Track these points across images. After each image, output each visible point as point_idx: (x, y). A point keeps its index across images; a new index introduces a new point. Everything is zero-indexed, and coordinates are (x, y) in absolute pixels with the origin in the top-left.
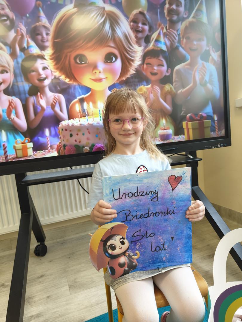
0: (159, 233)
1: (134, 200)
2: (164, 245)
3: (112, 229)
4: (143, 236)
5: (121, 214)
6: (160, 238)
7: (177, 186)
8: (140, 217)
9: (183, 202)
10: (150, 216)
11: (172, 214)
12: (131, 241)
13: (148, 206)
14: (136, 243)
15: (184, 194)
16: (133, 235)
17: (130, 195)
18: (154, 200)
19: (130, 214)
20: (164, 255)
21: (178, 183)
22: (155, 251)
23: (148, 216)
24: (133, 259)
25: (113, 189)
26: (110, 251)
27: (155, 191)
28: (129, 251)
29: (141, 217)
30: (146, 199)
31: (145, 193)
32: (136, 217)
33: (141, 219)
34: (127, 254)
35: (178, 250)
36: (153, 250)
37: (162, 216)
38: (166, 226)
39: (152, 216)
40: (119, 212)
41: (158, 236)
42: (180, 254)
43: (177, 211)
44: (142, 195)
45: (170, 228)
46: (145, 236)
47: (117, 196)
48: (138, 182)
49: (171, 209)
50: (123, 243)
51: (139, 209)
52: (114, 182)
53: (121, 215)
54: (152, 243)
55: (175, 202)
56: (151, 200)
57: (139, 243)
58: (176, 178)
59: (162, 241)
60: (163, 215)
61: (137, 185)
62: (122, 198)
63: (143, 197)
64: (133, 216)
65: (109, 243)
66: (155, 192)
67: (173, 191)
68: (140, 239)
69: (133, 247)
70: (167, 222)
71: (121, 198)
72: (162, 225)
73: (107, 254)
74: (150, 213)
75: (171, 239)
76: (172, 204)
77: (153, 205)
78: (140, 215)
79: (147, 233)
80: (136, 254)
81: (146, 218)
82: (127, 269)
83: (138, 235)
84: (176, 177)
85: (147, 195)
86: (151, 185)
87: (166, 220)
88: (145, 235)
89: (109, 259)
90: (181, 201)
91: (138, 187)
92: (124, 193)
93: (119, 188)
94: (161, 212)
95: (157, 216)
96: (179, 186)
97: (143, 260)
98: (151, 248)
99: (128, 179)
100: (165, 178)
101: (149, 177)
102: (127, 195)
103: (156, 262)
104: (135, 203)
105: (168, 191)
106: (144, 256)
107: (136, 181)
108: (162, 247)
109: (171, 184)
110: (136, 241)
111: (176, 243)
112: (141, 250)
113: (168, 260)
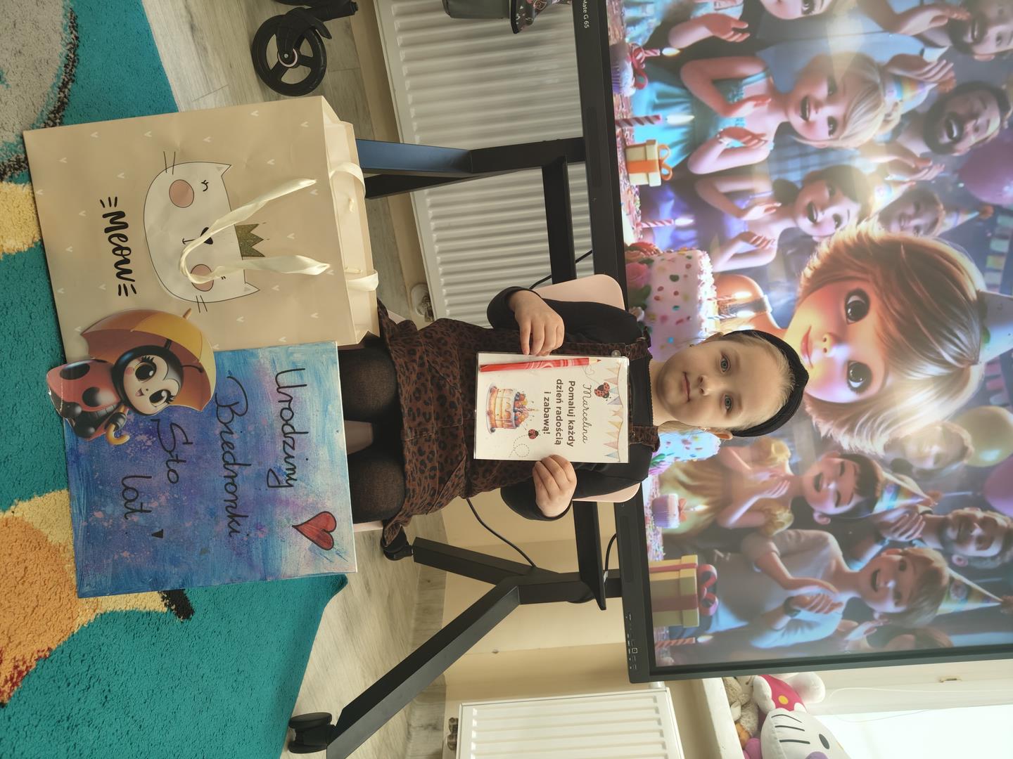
0: (175, 496)
1: (272, 425)
2: (141, 511)
3: (196, 367)
4: (170, 452)
5: (236, 393)
6: (163, 499)
7: (305, 535)
8: (225, 443)
9: (261, 556)
10: (228, 469)
11: (230, 530)
12: (159, 420)
13: (255, 462)
14: (152, 434)
15: (284, 560)
16: (177, 426)
17: (287, 414)
18: (269, 479)
19: (235, 415)
20: (110, 513)
21: (315, 539)
22: (124, 488)
23: (227, 463)
24: (107, 427)
25: (304, 369)
26: (135, 364)
27: (296, 480)
28: (132, 414)
29: (225, 446)
30: (274, 456)
31: (290, 453)
32: (227, 432)
33: (220, 445)
34: (121, 411)
35: (122, 552)
36: (128, 482)
37: (225, 501)
38: (197, 513)
39: (226, 473)
40: (240, 385)
41: (167, 494)
42: (110, 561)
43: (236, 542)
44: (286, 445)
45: (188, 525)
46: (172, 456)
47: (285, 380)
48: (320, 434)
49: (245, 525)
50: (156, 398)
51: (248, 439)
52: (322, 372)
53: (234, 392)
54: (150, 477)
55: (262, 536)
56: (270, 470)
57: (153, 442)
58: (329, 532)
59: (154, 504)
60: (228, 504)
61: (313, 431)
62: (280, 392)
63: (280, 446)
64: (230, 422)
65: (159, 361)
66: (291, 479)
67: (293, 526)
68: (163, 446)
69: (142, 424)
70: (208, 517)
71: (280, 390)
72: (201, 503)
73: (127, 357)
74: (236, 467)
75: (157, 530)
76: (259, 527)
77: (259, 475)
78: (231, 441)
79: (178, 461)
80: (119, 434)
81: (223, 459)
82: (79, 410)
83: (177, 438)
84: (331, 533)
85: (286, 458)
86: (311, 468)
87: (213, 514)
88: (175, 458)
89: (114, 363)
90: (265, 552)
91: (307, 433)
92: (293, 397)
93: (306, 385)
94: (236, 497)
95: (227, 487)
96: (307, 543)
97: (102, 454)
98: (133, 475)
99: (329, 407)
100: (328, 504)
101: (332, 462)
102: (286, 405)
103: (91, 493)
104: (266, 427)
105: (294, 514)
106: (113, 456)
107: (324, 428)
108: (136, 505)
109: (312, 521)
110: (158, 432)
111: (143, 546)
112: (130, 449)
113: (95, 525)
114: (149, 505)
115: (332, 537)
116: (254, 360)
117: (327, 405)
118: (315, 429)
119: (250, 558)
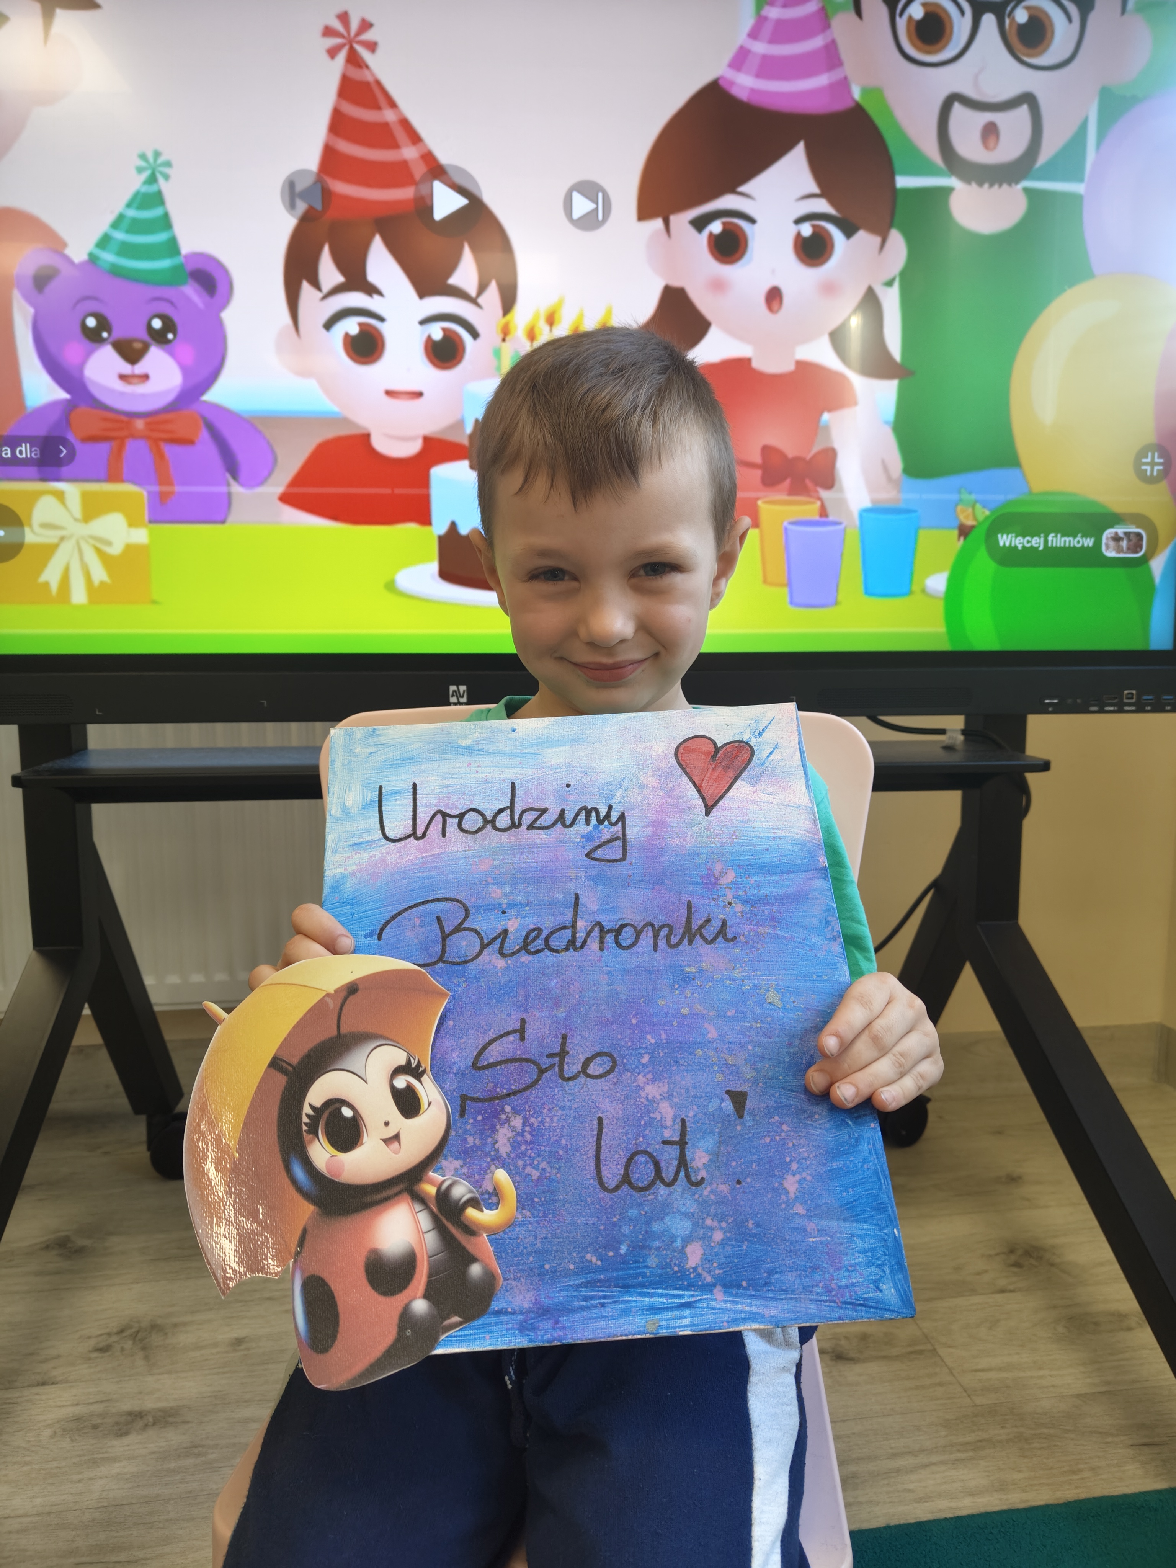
0: (645, 1059)
1: (493, 851)
2: (682, 1143)
3: (345, 999)
4: (542, 1072)
5: (418, 919)
6: (652, 1091)
8: (525, 946)
9: (777, 877)
10: (585, 942)
11: (720, 938)
12: (464, 1098)
13: (572, 887)
14: (496, 1115)
15: (779, 833)
16: (480, 1053)
17: (472, 821)
18: (606, 857)
19: (465, 925)
20: (687, 1224)
21: (731, 774)
22: (625, 1187)
23: (571, 944)
24: (470, 1230)
25: (381, 788)
26: (322, 1154)
27: (610, 807)
28: (443, 1163)
29: (532, 948)
31: (555, 817)
32: (502, 944)
33: (530, 958)
34: (431, 1190)
35: (787, 1192)
36: (611, 1176)
37: (655, 948)
39: (593, 946)
40: (399, 914)
41: (641, 1079)
43: (747, 928)
44: (538, 824)
46: (552, 1066)
47: (398, 824)
48: (516, 761)
49: (709, 908)
50: (408, 1104)
51: (520, 899)
53: (413, 926)
54: (600, 1120)
55: (730, 877)
56: (587, 855)
57: (516, 1111)
58: (717, 750)
59: (666, 1112)
60: (662, 943)
61: (511, 774)
62: (424, 835)
63: (539, 837)
64: (480, 936)
65: (319, 1092)
66: (608, 816)
67: (707, 813)
68: (525, 1090)
69: (470, 1140)
71: (419, 833)
73: (299, 1173)
74: (581, 924)
75: (728, 1105)
76: (711, 882)
77: (597, 880)
78: (524, 933)
79: (563, 1053)
80: (492, 1199)
81: (561, 951)
82: (420, 1306)
83: (509, 1056)
84: (719, 745)
85: (564, 825)
86: (585, 779)
87: (686, 977)
88: (557, 1059)
89: (312, 1208)
90: (764, 868)
91: (513, 785)
92: (435, 809)
93: (415, 785)
94: (647, 925)
95: (624, 944)
96: (741, 790)
97: (539, 1245)
98: (592, 1164)
99: (464, 743)
100: (660, 750)
101: (575, 741)
102: (452, 823)
103: (637, 1275)
104: (496, 863)
105: (681, 811)
106: (545, 1215)
107: (504, 754)
108: (669, 1157)
109: (696, 779)
110: (492, 1099)
111: (768, 1140)
112: (528, 1170)
113: (720, 1266)
114: (669, 1123)
115: (726, 744)
116: (348, 885)
117: (460, 747)
118: (507, 770)
119: (781, 899)
